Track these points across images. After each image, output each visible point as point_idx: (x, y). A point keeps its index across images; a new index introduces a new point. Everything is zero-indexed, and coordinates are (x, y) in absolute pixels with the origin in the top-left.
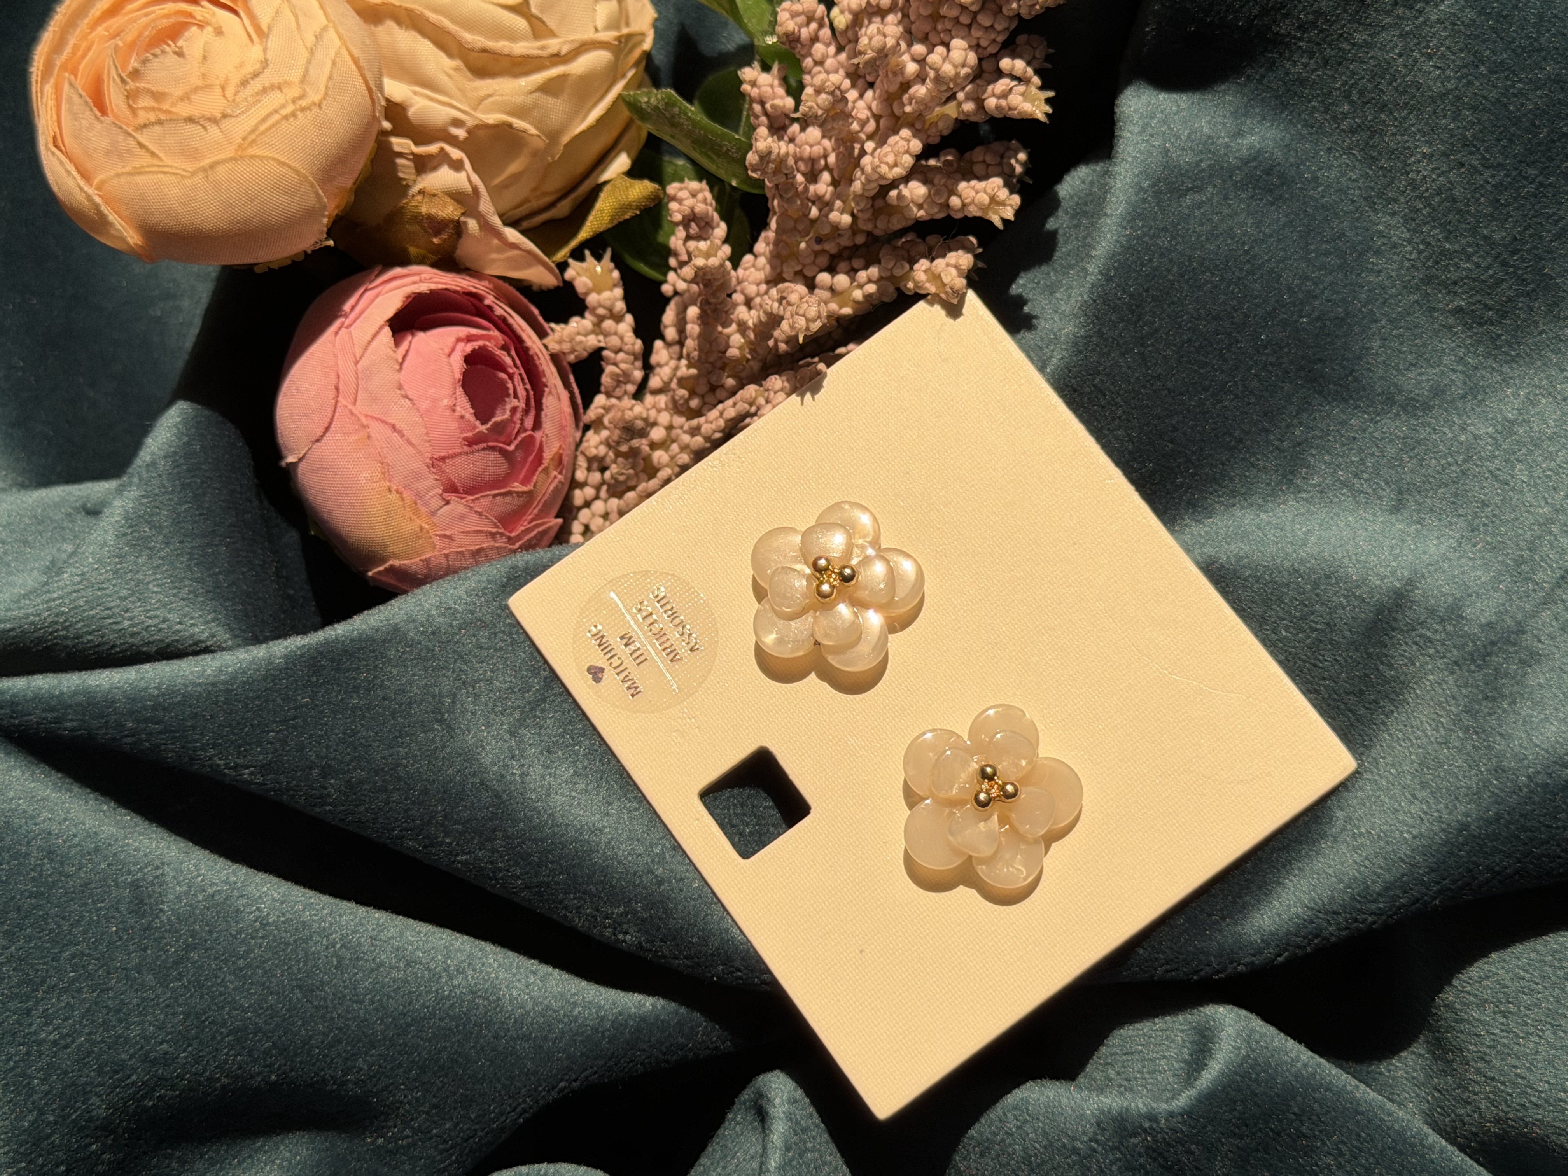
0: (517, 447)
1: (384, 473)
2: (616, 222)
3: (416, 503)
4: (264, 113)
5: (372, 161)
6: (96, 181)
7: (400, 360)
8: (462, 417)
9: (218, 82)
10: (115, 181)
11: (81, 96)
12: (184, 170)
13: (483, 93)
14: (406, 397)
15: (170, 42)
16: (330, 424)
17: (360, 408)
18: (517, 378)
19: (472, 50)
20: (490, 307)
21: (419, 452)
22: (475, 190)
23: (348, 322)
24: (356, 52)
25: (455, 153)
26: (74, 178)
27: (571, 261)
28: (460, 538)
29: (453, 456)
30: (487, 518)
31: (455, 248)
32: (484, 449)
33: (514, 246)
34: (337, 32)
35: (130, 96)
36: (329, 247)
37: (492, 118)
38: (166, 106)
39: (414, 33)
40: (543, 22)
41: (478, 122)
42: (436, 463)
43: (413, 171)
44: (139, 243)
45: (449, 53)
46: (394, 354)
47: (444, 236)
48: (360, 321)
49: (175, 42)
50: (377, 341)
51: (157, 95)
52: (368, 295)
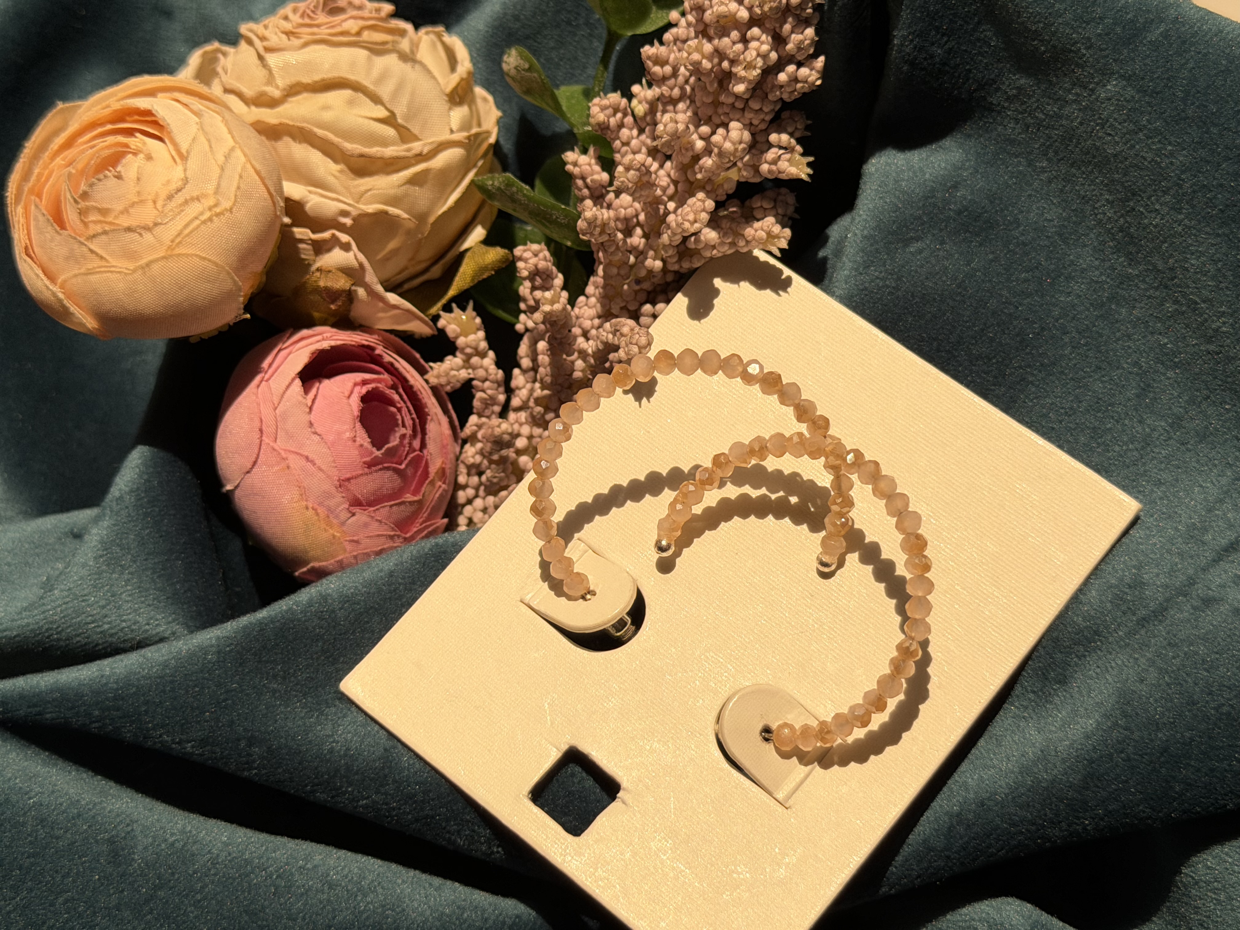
0: (407, 466)
1: (301, 495)
2: (476, 281)
3: (328, 517)
4: (188, 219)
5: (279, 248)
6: (60, 281)
7: (309, 404)
8: (361, 446)
9: (150, 197)
10: (74, 281)
11: (44, 215)
12: (126, 269)
13: (363, 188)
14: (315, 433)
15: (111, 169)
16: (257, 458)
17: (280, 445)
18: (404, 410)
19: (352, 156)
20: (380, 356)
21: (328, 476)
22: (361, 265)
23: (267, 376)
24: (258, 167)
25: (344, 238)
26: (40, 279)
27: (442, 313)
28: (365, 542)
29: (356, 477)
30: (386, 524)
31: (349, 311)
32: (381, 469)
33: (395, 307)
34: (242, 151)
35: (83, 213)
36: (246, 319)
37: (371, 208)
38: (110, 219)
39: (305, 145)
40: (408, 130)
41: (361, 212)
42: (343, 483)
43: (312, 252)
44: (96, 326)
45: (334, 160)
46: (305, 401)
47: (339, 303)
48: (275, 375)
49: (115, 169)
50: (290, 390)
51: (102, 211)
52: (282, 354)
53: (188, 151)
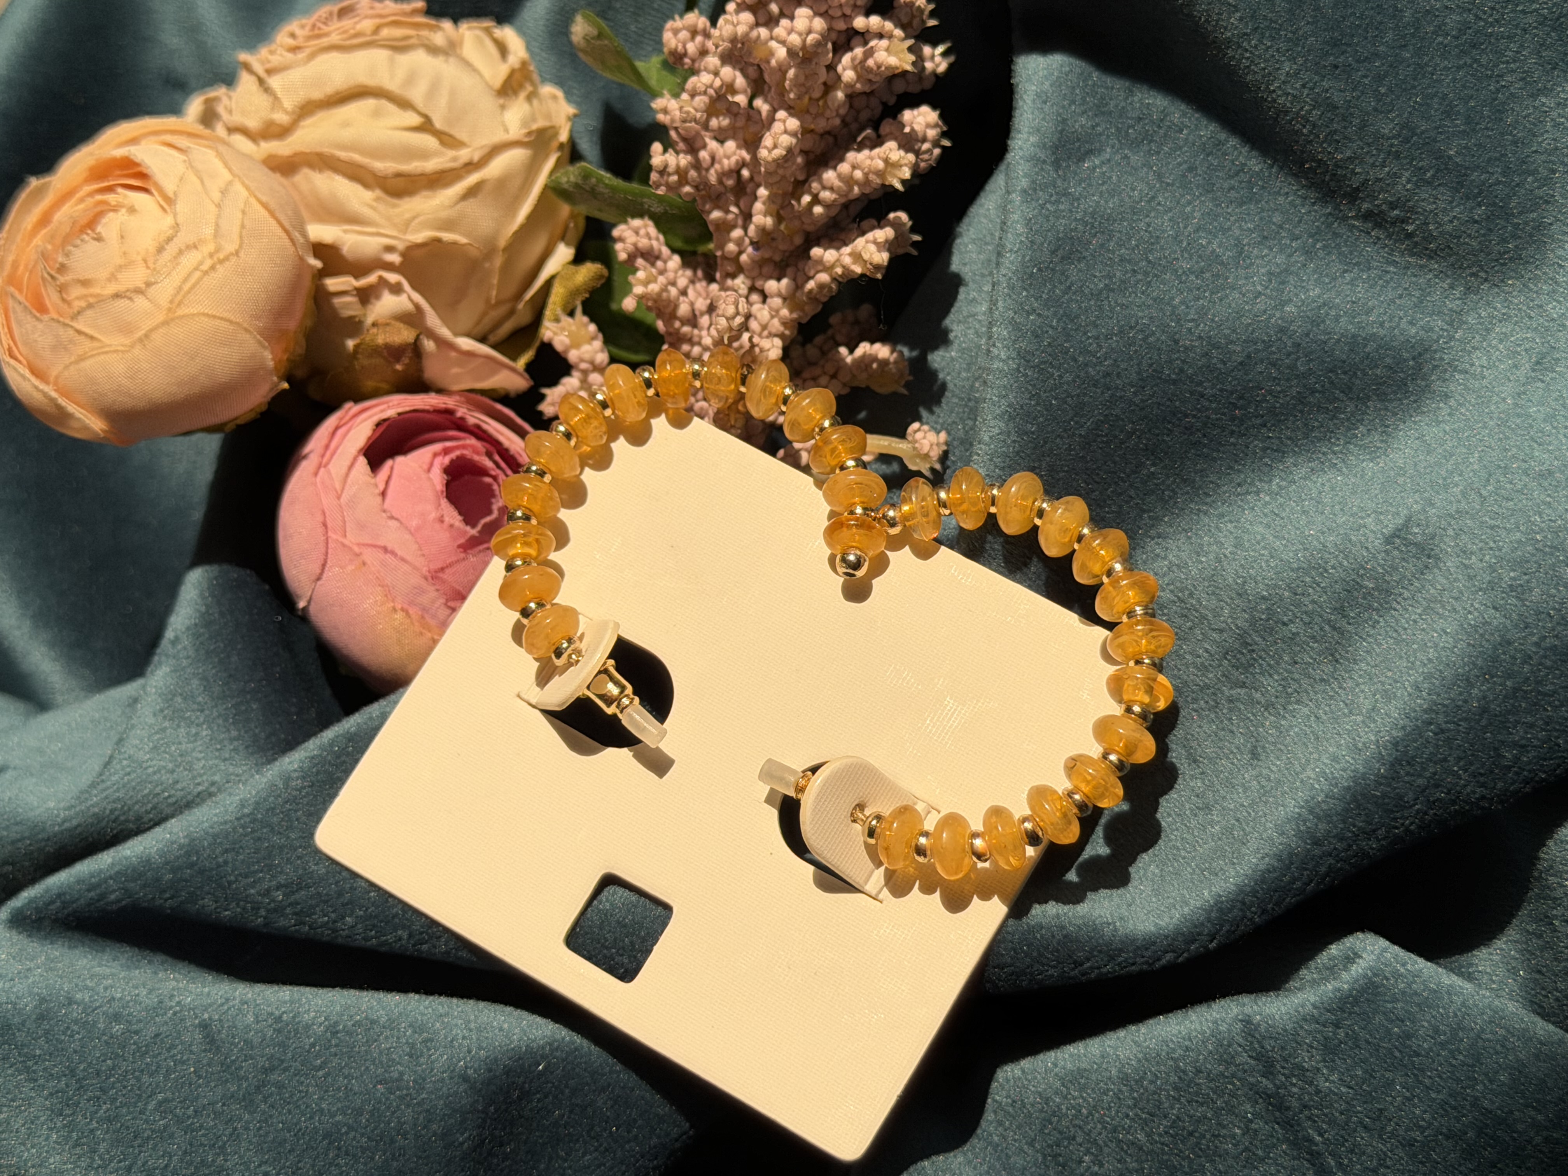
1: (386, 595)
3: (423, 617)
4: (186, 272)
6: (52, 379)
7: (382, 485)
8: (451, 526)
9: (139, 258)
10: (66, 373)
11: (23, 305)
12: (123, 345)
13: (407, 216)
14: (392, 518)
15: (89, 232)
16: (326, 559)
17: (351, 539)
18: (503, 479)
19: (385, 178)
20: (462, 419)
21: (415, 568)
22: (418, 307)
23: (323, 460)
24: (264, 199)
25: (393, 277)
26: (29, 380)
29: (450, 565)
31: (419, 370)
32: (480, 551)
33: (470, 354)
34: (243, 184)
35: (62, 289)
36: (285, 390)
37: (420, 237)
38: (96, 290)
39: (328, 174)
40: (451, 136)
41: (408, 244)
42: (435, 576)
43: (359, 306)
44: (104, 427)
45: (366, 186)
46: (373, 481)
47: (406, 360)
48: (335, 457)
49: (93, 230)
50: (354, 472)
51: (85, 283)
52: (340, 432)
53: (175, 193)
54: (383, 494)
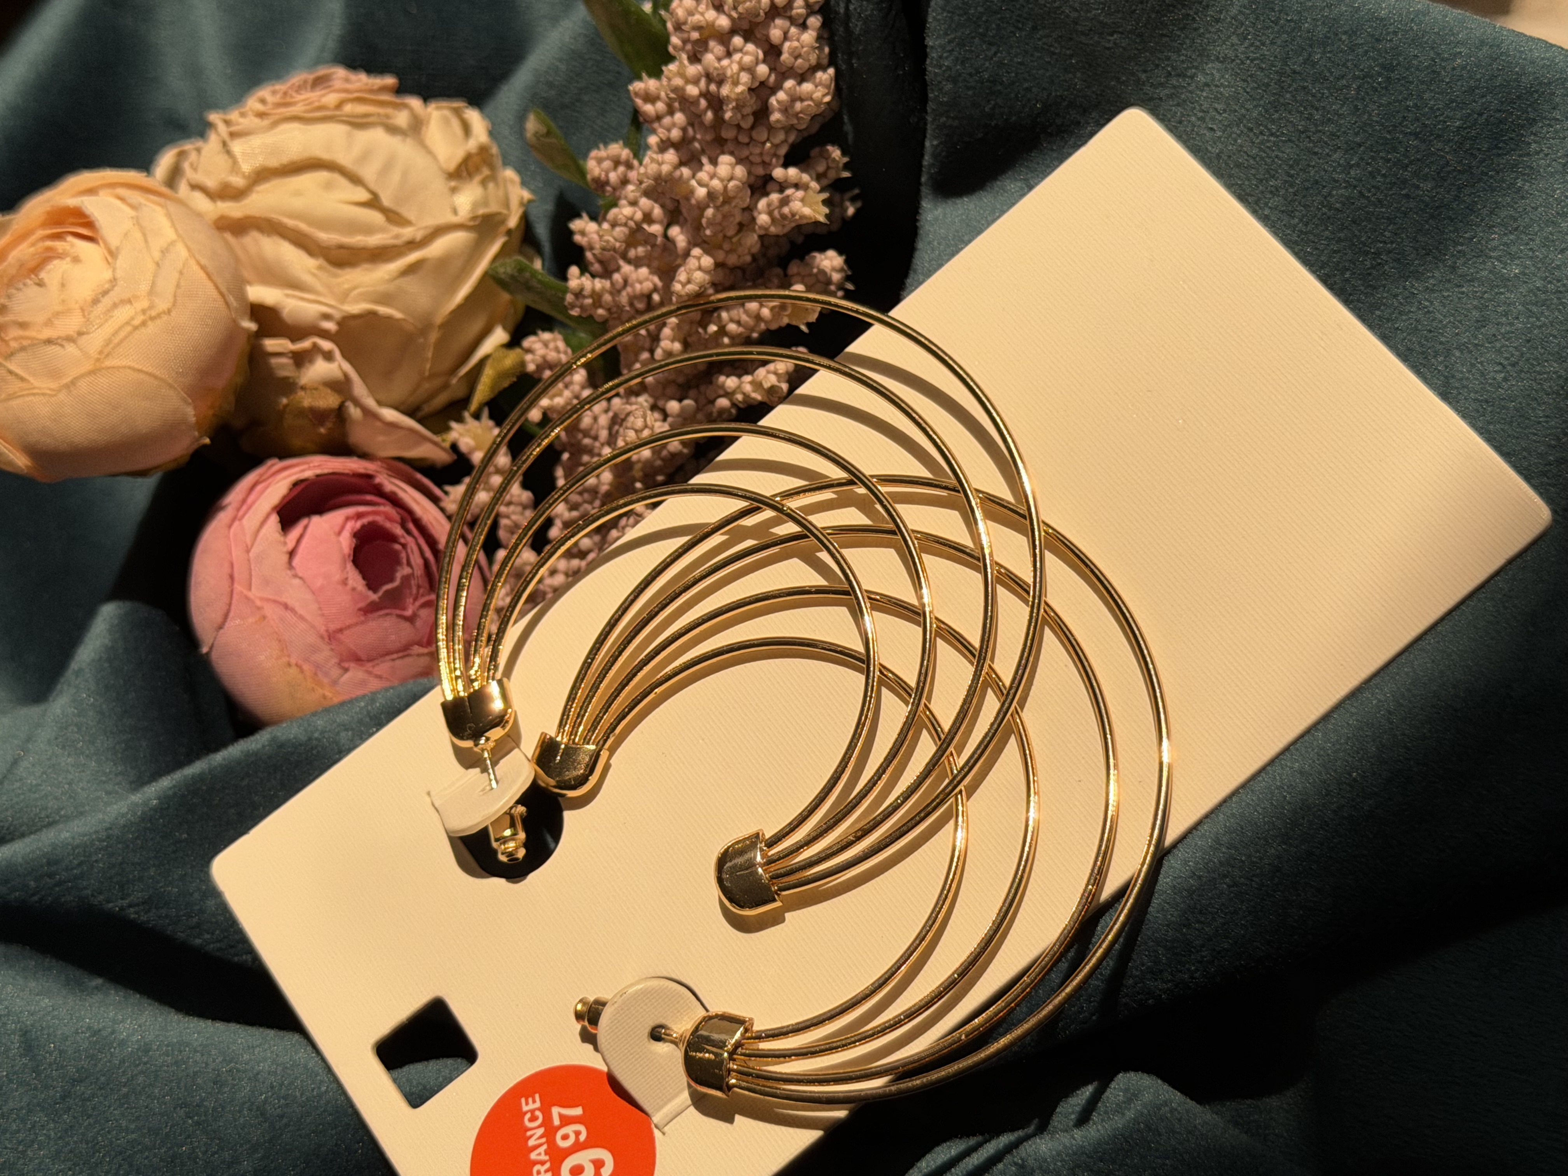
0: (415, 613)
1: (282, 650)
2: (496, 391)
3: (316, 674)
4: (117, 325)
7: (291, 547)
8: (354, 589)
9: (77, 306)
13: (346, 286)
14: (296, 576)
15: (33, 276)
16: (229, 609)
17: (255, 593)
18: (413, 547)
19: (328, 248)
20: (380, 484)
21: (313, 627)
22: (346, 376)
23: (239, 514)
24: (203, 261)
25: (326, 345)
29: (349, 627)
30: (388, 680)
31: (344, 435)
32: (380, 617)
33: (396, 426)
34: (186, 245)
36: (206, 445)
37: (356, 308)
38: (31, 334)
39: (275, 238)
40: (397, 214)
41: (345, 314)
42: (332, 637)
43: (293, 368)
44: (29, 464)
45: (311, 253)
46: (282, 539)
47: (329, 424)
48: (251, 512)
49: (37, 275)
50: (264, 531)
51: (23, 325)
52: (259, 488)
53: (117, 248)
54: (292, 554)
